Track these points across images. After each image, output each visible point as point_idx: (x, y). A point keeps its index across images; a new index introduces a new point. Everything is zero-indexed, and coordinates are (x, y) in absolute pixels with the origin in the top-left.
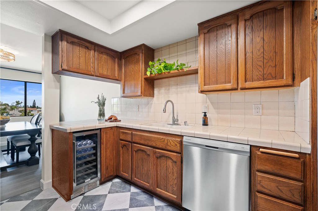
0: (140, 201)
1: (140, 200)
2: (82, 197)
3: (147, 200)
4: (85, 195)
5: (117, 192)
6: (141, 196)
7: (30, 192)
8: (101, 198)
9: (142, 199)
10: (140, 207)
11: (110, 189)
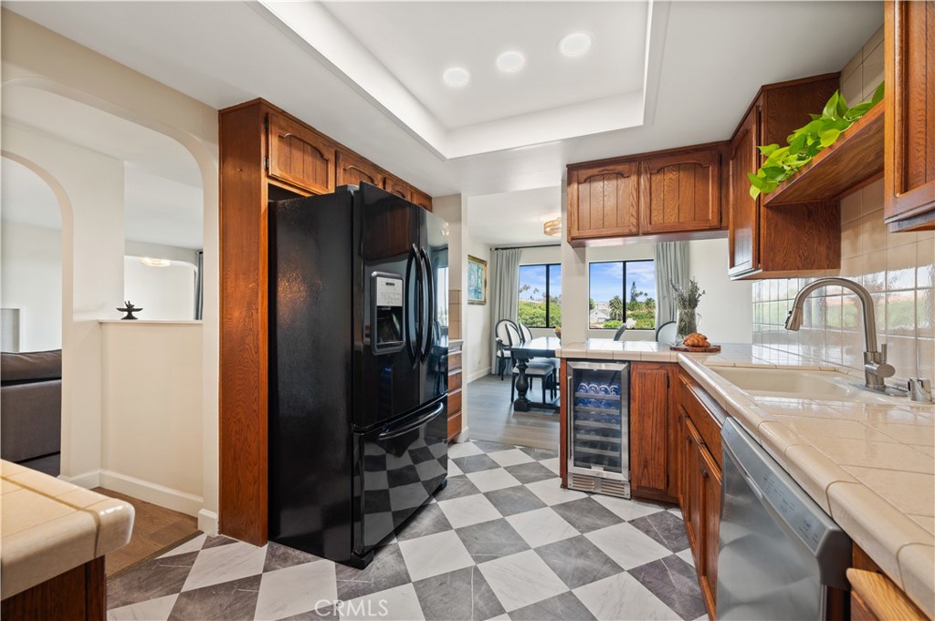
0: (670, 584)
1: (670, 581)
2: (585, 496)
3: (688, 598)
4: (593, 497)
5: (647, 532)
6: (688, 580)
7: (544, 451)
8: (607, 519)
9: (678, 587)
10: (649, 589)
11: (643, 519)
